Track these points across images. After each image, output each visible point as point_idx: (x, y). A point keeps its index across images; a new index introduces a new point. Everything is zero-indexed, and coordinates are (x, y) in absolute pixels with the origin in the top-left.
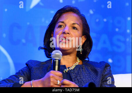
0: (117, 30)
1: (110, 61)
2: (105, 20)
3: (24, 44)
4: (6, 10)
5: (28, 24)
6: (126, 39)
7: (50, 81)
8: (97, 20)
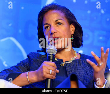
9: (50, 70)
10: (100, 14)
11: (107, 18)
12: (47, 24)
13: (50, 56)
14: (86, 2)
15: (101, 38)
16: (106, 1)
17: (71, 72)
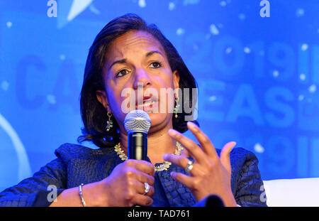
0: (276, 74)
1: (259, 149)
2: (247, 50)
3: (52, 108)
4: (9, 24)
5: (63, 57)
6: (297, 97)
7: (125, 186)
8: (229, 51)
9: (143, 183)
10: (208, 37)
11: (225, 49)
12: (123, 61)
13: (135, 137)
14: (172, 6)
15: (213, 99)
16: (223, 4)
17: (175, 192)
